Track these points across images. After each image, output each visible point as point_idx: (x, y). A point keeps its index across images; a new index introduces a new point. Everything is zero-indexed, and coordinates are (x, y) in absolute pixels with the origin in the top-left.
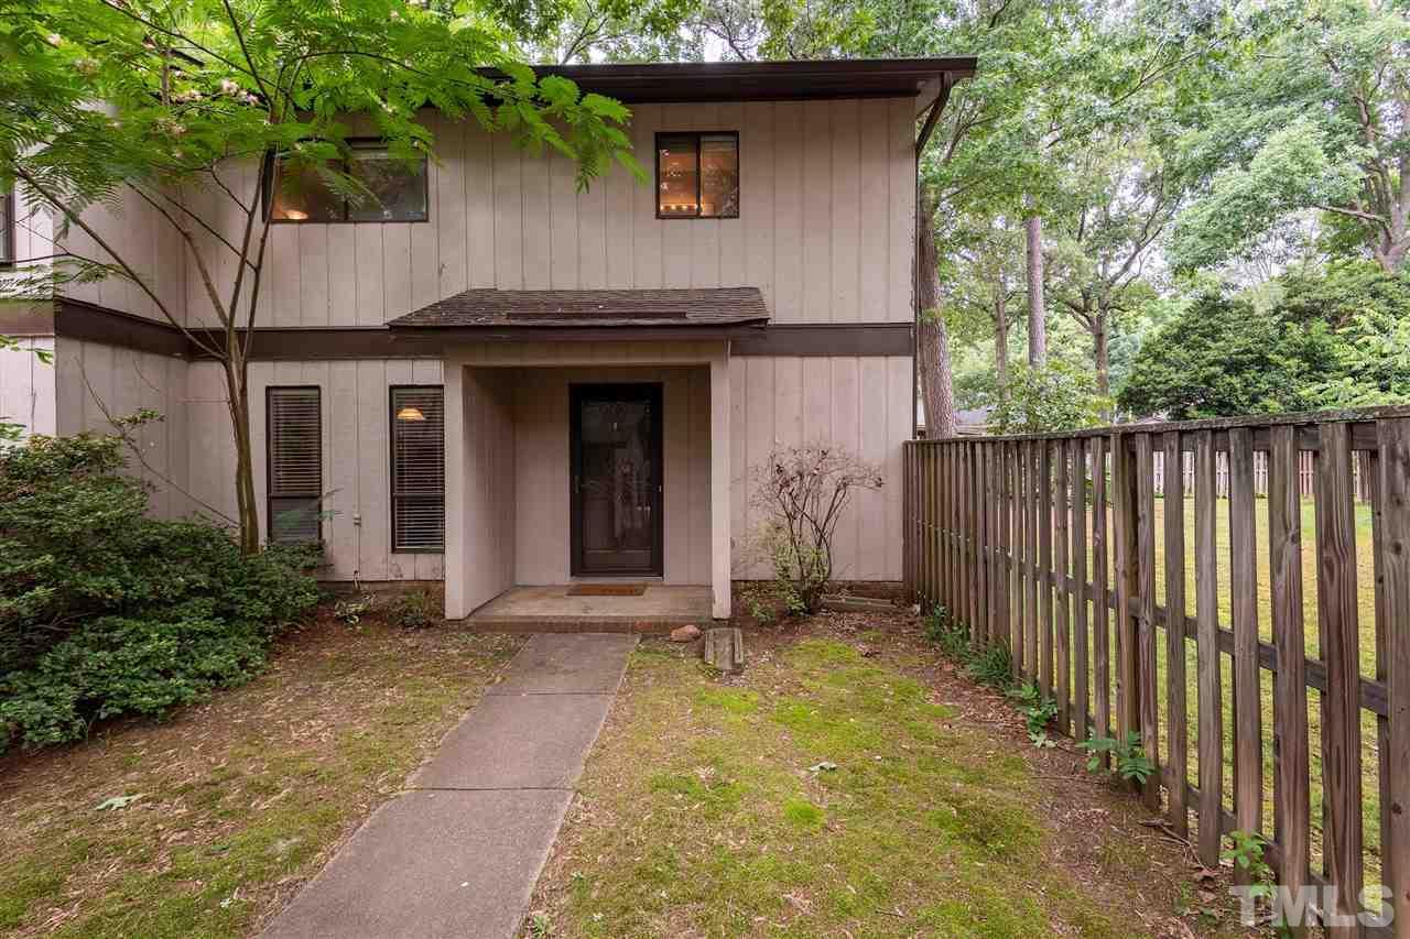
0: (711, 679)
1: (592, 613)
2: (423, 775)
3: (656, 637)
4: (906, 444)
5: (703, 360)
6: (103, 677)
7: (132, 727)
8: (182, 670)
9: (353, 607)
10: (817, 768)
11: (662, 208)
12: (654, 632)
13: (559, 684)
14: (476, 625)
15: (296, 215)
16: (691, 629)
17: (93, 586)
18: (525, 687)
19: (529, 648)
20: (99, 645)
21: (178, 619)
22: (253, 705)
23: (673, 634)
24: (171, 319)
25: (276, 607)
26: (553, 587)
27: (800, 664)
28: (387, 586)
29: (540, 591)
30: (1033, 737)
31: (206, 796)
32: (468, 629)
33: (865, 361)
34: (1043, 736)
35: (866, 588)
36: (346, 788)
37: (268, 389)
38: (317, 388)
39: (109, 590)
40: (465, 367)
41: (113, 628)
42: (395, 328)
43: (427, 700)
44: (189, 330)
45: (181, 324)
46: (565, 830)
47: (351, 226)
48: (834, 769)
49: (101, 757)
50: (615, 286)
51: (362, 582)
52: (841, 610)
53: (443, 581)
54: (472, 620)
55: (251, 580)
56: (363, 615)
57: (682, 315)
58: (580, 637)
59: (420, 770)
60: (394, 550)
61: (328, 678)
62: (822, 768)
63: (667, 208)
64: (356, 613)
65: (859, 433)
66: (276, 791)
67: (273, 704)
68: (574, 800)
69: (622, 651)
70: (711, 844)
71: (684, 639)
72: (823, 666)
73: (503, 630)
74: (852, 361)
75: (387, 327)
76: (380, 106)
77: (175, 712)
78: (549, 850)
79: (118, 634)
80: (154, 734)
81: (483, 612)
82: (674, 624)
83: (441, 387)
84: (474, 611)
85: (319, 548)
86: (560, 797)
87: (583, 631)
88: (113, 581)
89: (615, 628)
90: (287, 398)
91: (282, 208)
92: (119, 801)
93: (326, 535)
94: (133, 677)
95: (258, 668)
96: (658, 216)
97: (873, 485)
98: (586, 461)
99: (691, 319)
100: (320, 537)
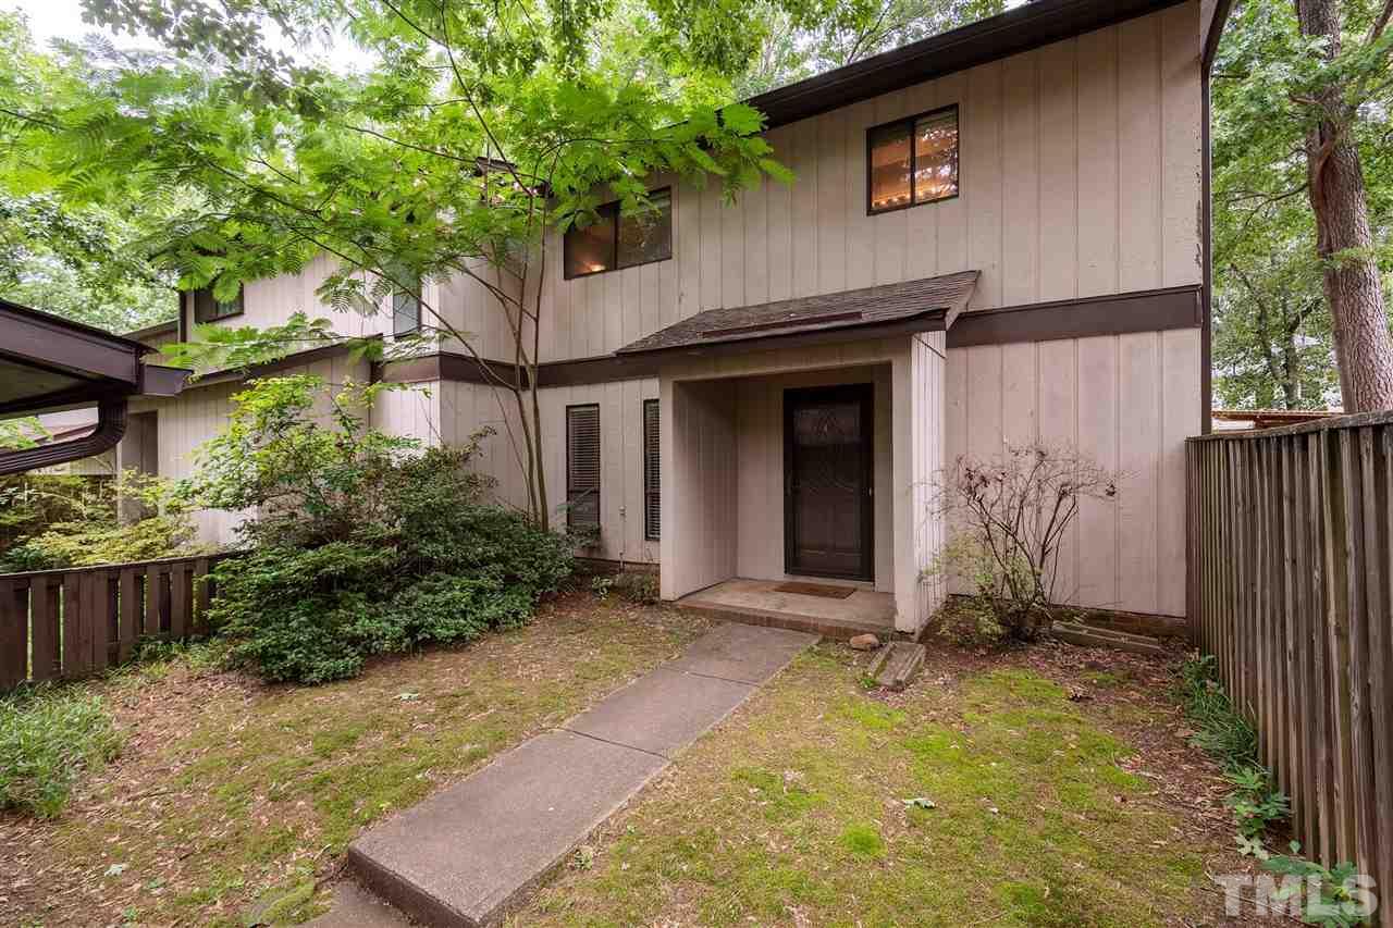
0: (863, 691)
1: (784, 611)
2: (578, 720)
3: (837, 641)
4: (1189, 440)
5: (885, 359)
6: (425, 613)
7: (437, 651)
8: (474, 614)
9: (608, 582)
10: (912, 802)
11: (873, 205)
12: (836, 635)
13: (718, 667)
14: (684, 608)
15: (597, 268)
16: (870, 638)
17: (427, 549)
18: (692, 667)
19: (716, 634)
20: (429, 591)
21: (477, 578)
22: (508, 647)
23: (852, 640)
24: (473, 353)
25: (542, 577)
26: (768, 582)
27: (977, 694)
28: (643, 568)
29: (752, 584)
30: (1240, 839)
31: (449, 703)
32: (678, 610)
33: (1127, 340)
34: (1256, 843)
35: (1130, 620)
36: (525, 718)
37: (568, 407)
38: (597, 405)
39: (437, 553)
40: (675, 382)
41: (438, 580)
42: (622, 355)
43: (613, 663)
44: (485, 361)
45: (480, 356)
46: (645, 790)
47: (618, 273)
48: (931, 807)
49: (414, 666)
50: (827, 290)
51: (627, 563)
52: (1079, 642)
53: (658, 565)
54: (680, 603)
55: (530, 553)
56: (611, 589)
57: (858, 315)
58: (765, 631)
59: (578, 716)
60: (647, 538)
61: (559, 635)
62: (917, 803)
63: (877, 204)
64: (607, 587)
65: (1119, 428)
66: (486, 709)
67: (517, 648)
68: (668, 769)
69: (792, 649)
70: (754, 840)
71: (862, 647)
72: (1006, 701)
73: (704, 615)
74: (1110, 340)
75: (614, 355)
76: (623, 172)
77: (459, 642)
78: (624, 803)
79: (440, 584)
80: (447, 656)
81: (692, 597)
82: (855, 631)
83: (657, 401)
84: (684, 597)
85: (598, 532)
86: (659, 763)
87: (769, 626)
88: (441, 548)
89: (799, 626)
90: (580, 414)
91: (587, 264)
92: (405, 696)
93: (602, 523)
94: (440, 614)
95: (524, 619)
96: (870, 212)
97: (1104, 494)
98: (797, 462)
99: (865, 319)
100: (599, 524)
